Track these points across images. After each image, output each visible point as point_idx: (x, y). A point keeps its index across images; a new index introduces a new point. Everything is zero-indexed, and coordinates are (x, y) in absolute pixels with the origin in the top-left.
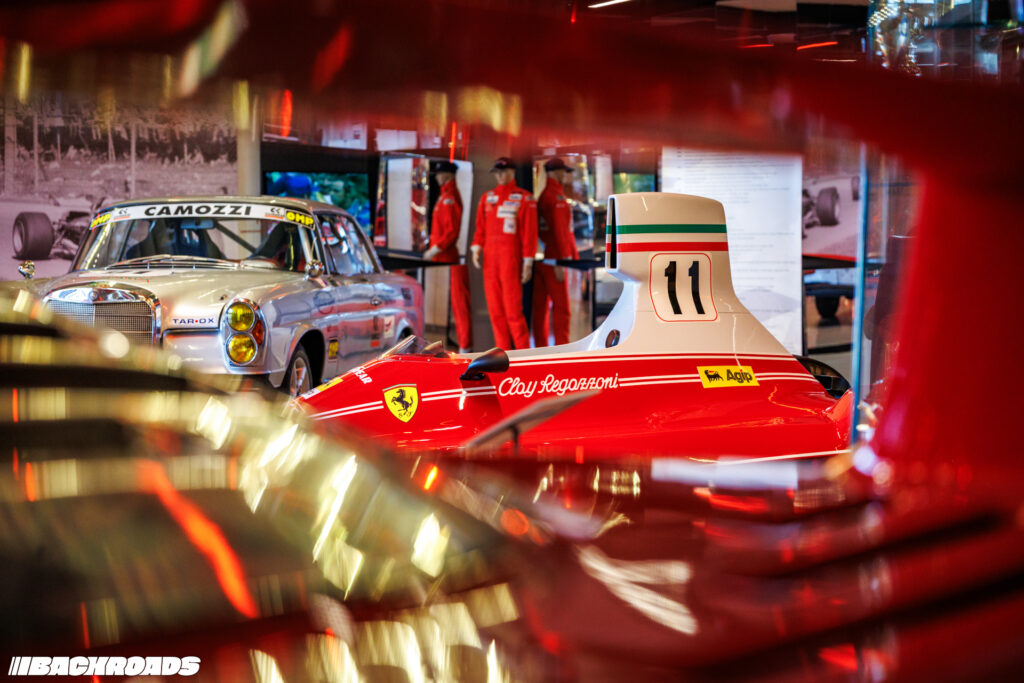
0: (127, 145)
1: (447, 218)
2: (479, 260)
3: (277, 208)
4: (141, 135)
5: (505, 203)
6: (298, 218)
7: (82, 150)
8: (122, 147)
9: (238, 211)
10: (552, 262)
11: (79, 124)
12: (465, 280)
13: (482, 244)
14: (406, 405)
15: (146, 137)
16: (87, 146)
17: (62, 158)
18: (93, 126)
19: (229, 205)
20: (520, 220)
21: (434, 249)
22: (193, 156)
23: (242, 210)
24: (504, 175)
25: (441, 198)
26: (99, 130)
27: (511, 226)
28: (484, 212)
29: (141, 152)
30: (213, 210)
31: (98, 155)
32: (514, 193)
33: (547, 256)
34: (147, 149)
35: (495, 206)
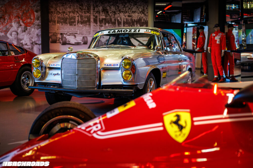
0: (121, 23)
1: (201, 41)
2: (210, 51)
3: (148, 30)
4: (124, 20)
5: (217, 36)
6: (155, 33)
7: (110, 24)
8: (119, 23)
9: (136, 31)
10: (229, 51)
11: (109, 17)
12: (206, 56)
13: (211, 47)
14: (181, 128)
15: (126, 21)
16: (111, 23)
17: (105, 26)
18: (112, 18)
19: (133, 29)
20: (221, 40)
21: (198, 49)
22: (137, 25)
23: (137, 31)
24: (217, 29)
25: (200, 36)
26: (114, 19)
27: (219, 42)
28: (211, 38)
29: (124, 24)
30: (128, 31)
31: (113, 25)
32: (220, 33)
33: (228, 50)
34: (126, 24)
35: (214, 37)
